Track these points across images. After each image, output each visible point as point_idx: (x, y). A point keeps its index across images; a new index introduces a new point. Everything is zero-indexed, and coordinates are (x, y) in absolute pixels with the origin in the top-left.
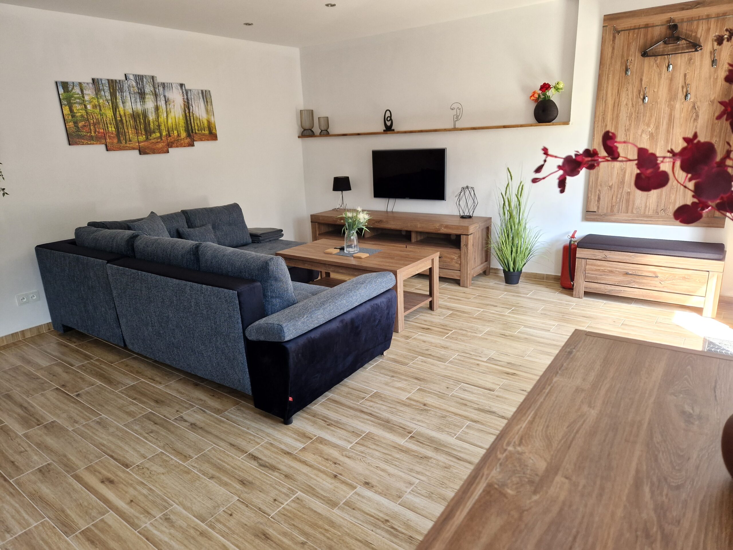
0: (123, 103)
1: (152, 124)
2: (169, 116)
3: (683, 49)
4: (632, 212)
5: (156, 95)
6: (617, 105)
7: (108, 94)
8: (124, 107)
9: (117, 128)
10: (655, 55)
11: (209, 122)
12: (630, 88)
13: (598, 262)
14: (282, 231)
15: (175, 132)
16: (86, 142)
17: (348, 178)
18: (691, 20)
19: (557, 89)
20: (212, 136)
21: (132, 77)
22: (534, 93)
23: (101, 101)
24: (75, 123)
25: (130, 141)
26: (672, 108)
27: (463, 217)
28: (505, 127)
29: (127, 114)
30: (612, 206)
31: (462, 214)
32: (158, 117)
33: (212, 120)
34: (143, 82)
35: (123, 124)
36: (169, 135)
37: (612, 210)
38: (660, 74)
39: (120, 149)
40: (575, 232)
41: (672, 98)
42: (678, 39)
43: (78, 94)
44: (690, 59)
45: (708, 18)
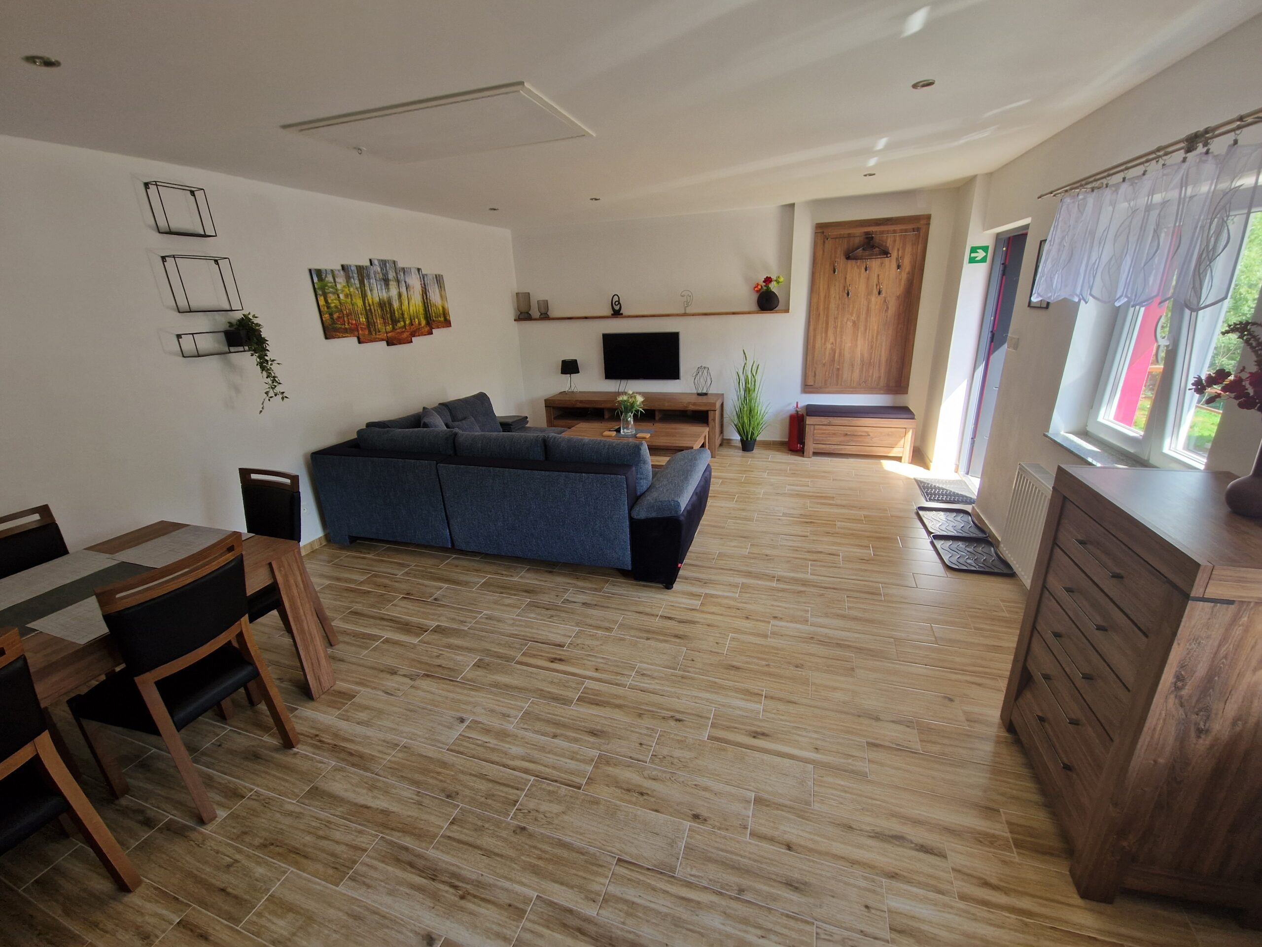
0: (371, 290)
1: (396, 313)
2: (411, 303)
3: (876, 255)
4: (841, 385)
5: (398, 281)
6: (827, 297)
7: (357, 282)
8: (372, 294)
9: (367, 318)
10: (856, 258)
11: (443, 308)
12: (837, 284)
13: (824, 427)
14: (527, 417)
15: (416, 320)
16: (341, 335)
17: (575, 361)
18: (882, 232)
19: (778, 282)
20: (447, 323)
21: (376, 262)
22: (758, 284)
23: (352, 290)
24: (331, 315)
25: (379, 332)
26: (869, 302)
27: (699, 394)
28: (734, 313)
29: (375, 302)
30: (826, 381)
31: (700, 391)
32: (401, 303)
33: (446, 306)
34: (386, 267)
35: (372, 313)
36: (411, 324)
37: (826, 384)
38: (860, 274)
39: (371, 341)
40: (797, 403)
41: (869, 293)
42: (873, 247)
43: (331, 283)
44: (882, 264)
45: (895, 232)
